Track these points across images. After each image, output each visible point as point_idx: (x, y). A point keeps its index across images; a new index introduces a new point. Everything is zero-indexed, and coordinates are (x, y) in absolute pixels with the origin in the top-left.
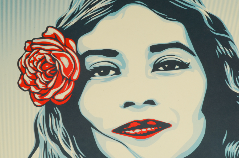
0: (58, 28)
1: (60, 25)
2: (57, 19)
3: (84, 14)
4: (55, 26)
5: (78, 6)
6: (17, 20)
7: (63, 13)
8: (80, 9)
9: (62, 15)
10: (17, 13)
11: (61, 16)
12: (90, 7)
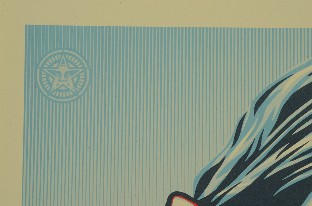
0: (199, 199)
1: (207, 192)
2: (197, 173)
3: (272, 160)
4: (192, 195)
5: (256, 135)
6: (88, 171)
7: (215, 156)
8: (263, 145)
9: (211, 160)
10: (88, 150)
11: (208, 163)
12: (291, 139)
